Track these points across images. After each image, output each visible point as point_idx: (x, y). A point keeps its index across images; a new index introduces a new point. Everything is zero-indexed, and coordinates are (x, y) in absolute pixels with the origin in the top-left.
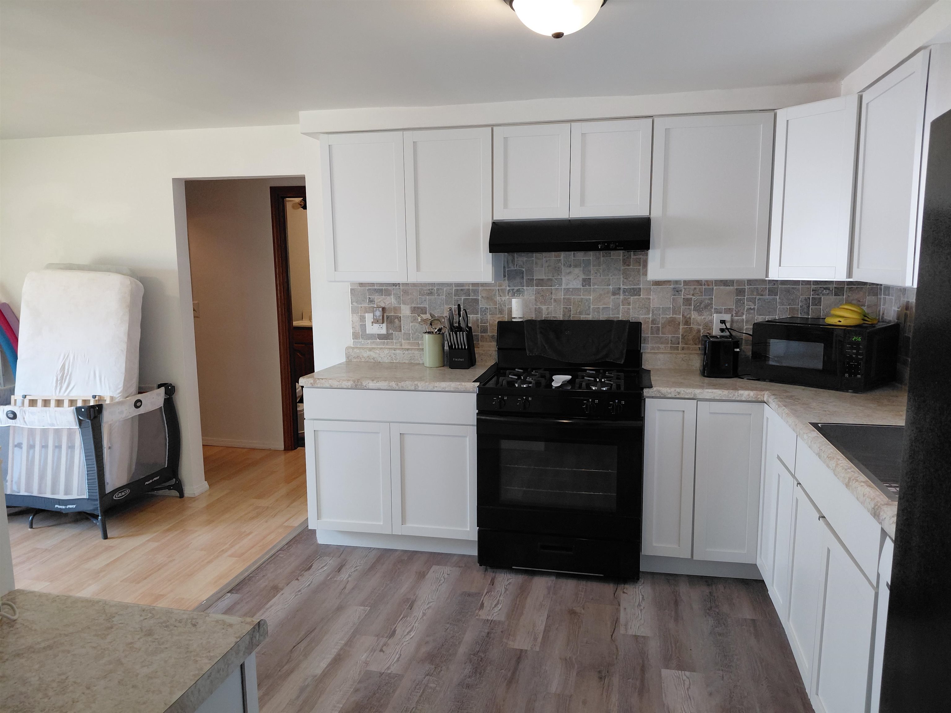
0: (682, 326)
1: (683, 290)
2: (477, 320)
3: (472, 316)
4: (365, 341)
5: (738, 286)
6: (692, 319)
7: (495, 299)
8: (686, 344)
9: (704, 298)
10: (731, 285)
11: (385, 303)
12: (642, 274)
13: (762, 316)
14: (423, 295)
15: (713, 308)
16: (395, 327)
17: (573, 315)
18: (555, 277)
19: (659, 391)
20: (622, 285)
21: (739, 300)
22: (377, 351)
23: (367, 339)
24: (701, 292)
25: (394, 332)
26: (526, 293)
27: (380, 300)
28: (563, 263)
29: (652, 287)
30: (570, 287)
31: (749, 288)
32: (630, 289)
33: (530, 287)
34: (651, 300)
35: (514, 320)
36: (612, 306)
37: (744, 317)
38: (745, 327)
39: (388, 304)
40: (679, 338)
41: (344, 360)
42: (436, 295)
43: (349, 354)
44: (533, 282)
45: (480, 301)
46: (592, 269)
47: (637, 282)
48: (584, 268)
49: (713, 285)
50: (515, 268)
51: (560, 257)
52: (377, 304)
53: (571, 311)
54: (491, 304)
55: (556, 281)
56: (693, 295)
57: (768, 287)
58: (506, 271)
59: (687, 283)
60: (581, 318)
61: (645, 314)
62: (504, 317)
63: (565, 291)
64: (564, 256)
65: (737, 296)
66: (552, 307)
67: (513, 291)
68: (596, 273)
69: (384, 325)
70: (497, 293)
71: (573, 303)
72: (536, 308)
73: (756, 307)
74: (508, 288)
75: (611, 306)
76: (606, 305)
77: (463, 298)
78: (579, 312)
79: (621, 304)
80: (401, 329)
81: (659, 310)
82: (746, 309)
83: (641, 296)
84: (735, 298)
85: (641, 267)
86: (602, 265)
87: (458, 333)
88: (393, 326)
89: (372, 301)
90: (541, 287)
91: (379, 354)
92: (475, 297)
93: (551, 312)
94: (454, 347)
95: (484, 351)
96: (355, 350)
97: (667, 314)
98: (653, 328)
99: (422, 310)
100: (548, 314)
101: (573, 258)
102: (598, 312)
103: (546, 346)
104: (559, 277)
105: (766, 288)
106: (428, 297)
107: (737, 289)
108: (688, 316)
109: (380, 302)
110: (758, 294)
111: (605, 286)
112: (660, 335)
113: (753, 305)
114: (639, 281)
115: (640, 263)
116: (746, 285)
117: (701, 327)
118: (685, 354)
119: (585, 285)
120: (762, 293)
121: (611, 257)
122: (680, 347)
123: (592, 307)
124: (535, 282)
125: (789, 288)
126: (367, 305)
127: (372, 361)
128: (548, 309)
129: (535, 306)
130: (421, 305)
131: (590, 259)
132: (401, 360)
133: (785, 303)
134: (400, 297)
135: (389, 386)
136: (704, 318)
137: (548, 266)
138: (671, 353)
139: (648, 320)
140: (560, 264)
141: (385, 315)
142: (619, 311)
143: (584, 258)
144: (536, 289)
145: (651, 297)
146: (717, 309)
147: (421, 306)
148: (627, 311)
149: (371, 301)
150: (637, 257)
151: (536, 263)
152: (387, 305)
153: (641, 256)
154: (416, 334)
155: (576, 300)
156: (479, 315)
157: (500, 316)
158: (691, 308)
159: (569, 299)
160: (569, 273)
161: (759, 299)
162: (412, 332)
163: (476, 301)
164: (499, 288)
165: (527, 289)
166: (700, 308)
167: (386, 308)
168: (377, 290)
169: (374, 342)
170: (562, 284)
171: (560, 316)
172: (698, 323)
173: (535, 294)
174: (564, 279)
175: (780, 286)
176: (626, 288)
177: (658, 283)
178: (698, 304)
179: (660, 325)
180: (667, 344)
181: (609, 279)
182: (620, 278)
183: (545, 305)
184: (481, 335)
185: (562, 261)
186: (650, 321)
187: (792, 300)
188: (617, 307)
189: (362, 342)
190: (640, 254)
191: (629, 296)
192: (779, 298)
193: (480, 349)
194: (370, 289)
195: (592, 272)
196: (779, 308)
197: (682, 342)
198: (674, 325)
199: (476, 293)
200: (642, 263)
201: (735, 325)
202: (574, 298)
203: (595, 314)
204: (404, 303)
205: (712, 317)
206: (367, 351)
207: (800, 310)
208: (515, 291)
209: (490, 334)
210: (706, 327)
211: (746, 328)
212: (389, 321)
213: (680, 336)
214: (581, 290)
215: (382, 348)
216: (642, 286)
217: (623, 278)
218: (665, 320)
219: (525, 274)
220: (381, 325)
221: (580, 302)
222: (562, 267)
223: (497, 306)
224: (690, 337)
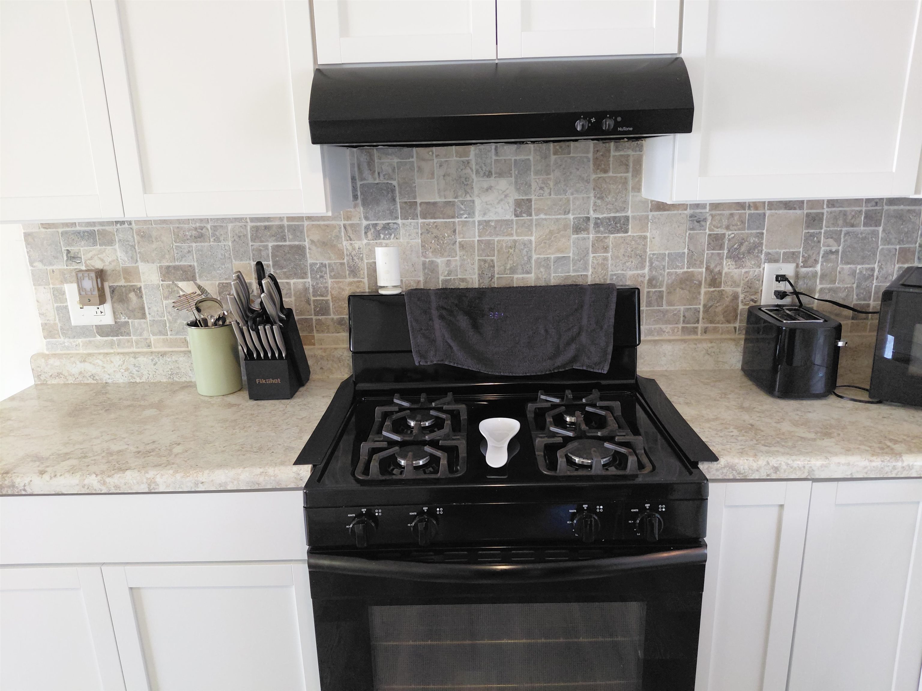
0: (705, 288)
1: (709, 219)
2: (306, 290)
3: (295, 280)
4: (71, 340)
5: (811, 209)
6: (723, 275)
7: (339, 245)
8: (711, 322)
9: (747, 234)
10: (797, 208)
11: (102, 260)
12: (633, 188)
13: (849, 266)
14: (184, 241)
15: (764, 252)
16: (130, 308)
17: (498, 274)
18: (461, 199)
19: (732, 468)
20: (592, 212)
21: (811, 236)
22: (98, 361)
23: (74, 337)
24: (743, 222)
25: (130, 321)
26: (402, 231)
27: (90, 255)
28: (474, 168)
29: (651, 214)
30: (491, 219)
31: (831, 213)
32: (609, 219)
33: (410, 221)
34: (649, 240)
35: (382, 292)
36: (574, 254)
37: (818, 268)
38: (819, 287)
39: (110, 263)
40: (699, 312)
41: (29, 381)
42: (212, 240)
43: (39, 370)
44: (415, 210)
45: (308, 250)
46: (534, 179)
47: (621, 205)
48: (516, 178)
49: (765, 208)
50: (375, 179)
51: (468, 157)
52: (85, 263)
53: (494, 267)
54: (332, 255)
55: (462, 207)
56: (728, 228)
57: (864, 209)
58: (358, 186)
59: (715, 206)
60: (515, 280)
61: (637, 268)
62: (360, 282)
63: (481, 227)
64: (476, 155)
65: (808, 227)
66: (456, 260)
67: (375, 229)
68: (541, 188)
69: (107, 307)
70: (343, 234)
71: (498, 251)
72: (424, 264)
73: (840, 248)
74: (365, 223)
75: (571, 255)
76: (562, 252)
77: (270, 245)
78: (511, 268)
79: (591, 249)
80: (145, 314)
81: (663, 259)
82: (822, 253)
83: (629, 234)
84: (804, 231)
85: (630, 175)
86: (554, 171)
87: (260, 328)
88: (128, 309)
89: (74, 258)
90: (431, 218)
91: (104, 367)
92: (297, 243)
93: (456, 270)
94: (255, 356)
95: (325, 350)
96: (51, 361)
97: (677, 267)
98: (651, 294)
99: (184, 271)
100: (449, 275)
101: (494, 158)
102: (548, 267)
103: (452, 344)
104: (468, 198)
105: (861, 211)
106: (194, 245)
107: (808, 215)
108: (717, 270)
109: (91, 259)
110: (847, 224)
111: (560, 214)
112: (665, 307)
113: (835, 244)
114: (625, 202)
115: (627, 165)
116: (825, 207)
117: (739, 290)
118: (712, 343)
119: (521, 212)
120: (852, 221)
121: (571, 155)
122: (700, 329)
123: (535, 257)
124: (419, 208)
125: (902, 210)
126: (65, 267)
127: (91, 381)
128: (448, 263)
129: (423, 259)
130: (181, 261)
131: (529, 159)
132: (151, 376)
133: (893, 240)
134: (133, 247)
135: (83, 487)
136: (746, 272)
137: (444, 176)
138: (684, 341)
139: (642, 279)
140: (468, 171)
141: (106, 285)
142: (586, 264)
143: (518, 158)
144: (422, 223)
145: (648, 234)
146: (769, 253)
147: (182, 263)
148: (602, 264)
149: (72, 258)
150: (622, 153)
151: (420, 169)
152: (107, 263)
153: (630, 152)
154: (179, 321)
155: (504, 245)
156: (309, 280)
157: (352, 280)
158: (723, 253)
159: (489, 243)
160: (487, 190)
161: (847, 233)
162: (170, 318)
163: (300, 250)
164: (346, 222)
165: (404, 224)
166: (739, 253)
167: (106, 271)
168: (81, 233)
169: (90, 342)
170: (474, 213)
171: (473, 277)
172: (734, 282)
173: (421, 234)
174: (477, 201)
175: (886, 207)
176: (601, 216)
177: (660, 207)
178: (736, 246)
179: (664, 289)
180: (676, 324)
181: (568, 201)
182: (589, 198)
183: (442, 255)
184: (316, 320)
185: (473, 163)
186: (646, 282)
187: (906, 233)
188: (583, 256)
189: (64, 343)
190: (629, 148)
191: (606, 233)
192: (884, 230)
193: (317, 346)
194: (66, 232)
195: (533, 187)
196: (882, 249)
197: (703, 319)
198: (691, 287)
199: (299, 234)
200: (631, 165)
201: (801, 283)
202: (499, 241)
203: (541, 272)
204: (145, 260)
205: (761, 269)
206: (78, 362)
207: (919, 253)
208: (379, 228)
209: (333, 316)
210: (749, 289)
211: (821, 289)
212: (116, 297)
213: (701, 307)
214: (512, 223)
215: (107, 354)
216: (632, 212)
217: (595, 197)
218: (673, 278)
219: (397, 192)
220: (101, 307)
221: (511, 247)
222: (474, 176)
223: (345, 261)
224: (719, 309)
